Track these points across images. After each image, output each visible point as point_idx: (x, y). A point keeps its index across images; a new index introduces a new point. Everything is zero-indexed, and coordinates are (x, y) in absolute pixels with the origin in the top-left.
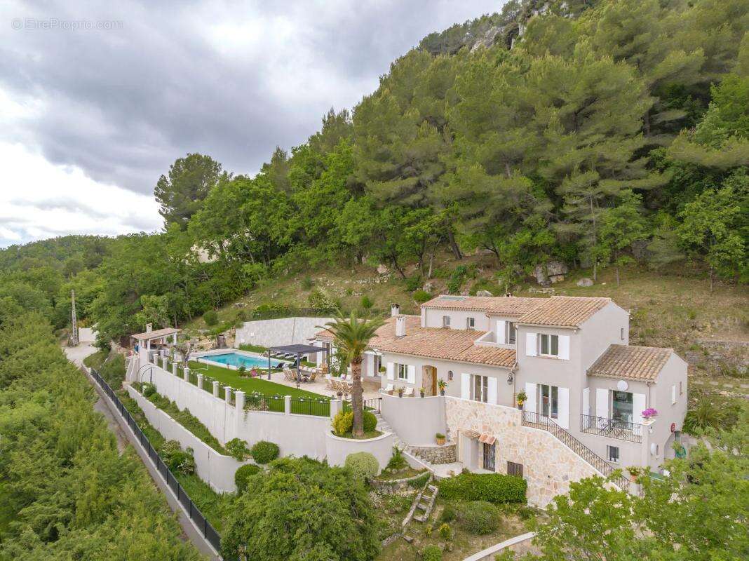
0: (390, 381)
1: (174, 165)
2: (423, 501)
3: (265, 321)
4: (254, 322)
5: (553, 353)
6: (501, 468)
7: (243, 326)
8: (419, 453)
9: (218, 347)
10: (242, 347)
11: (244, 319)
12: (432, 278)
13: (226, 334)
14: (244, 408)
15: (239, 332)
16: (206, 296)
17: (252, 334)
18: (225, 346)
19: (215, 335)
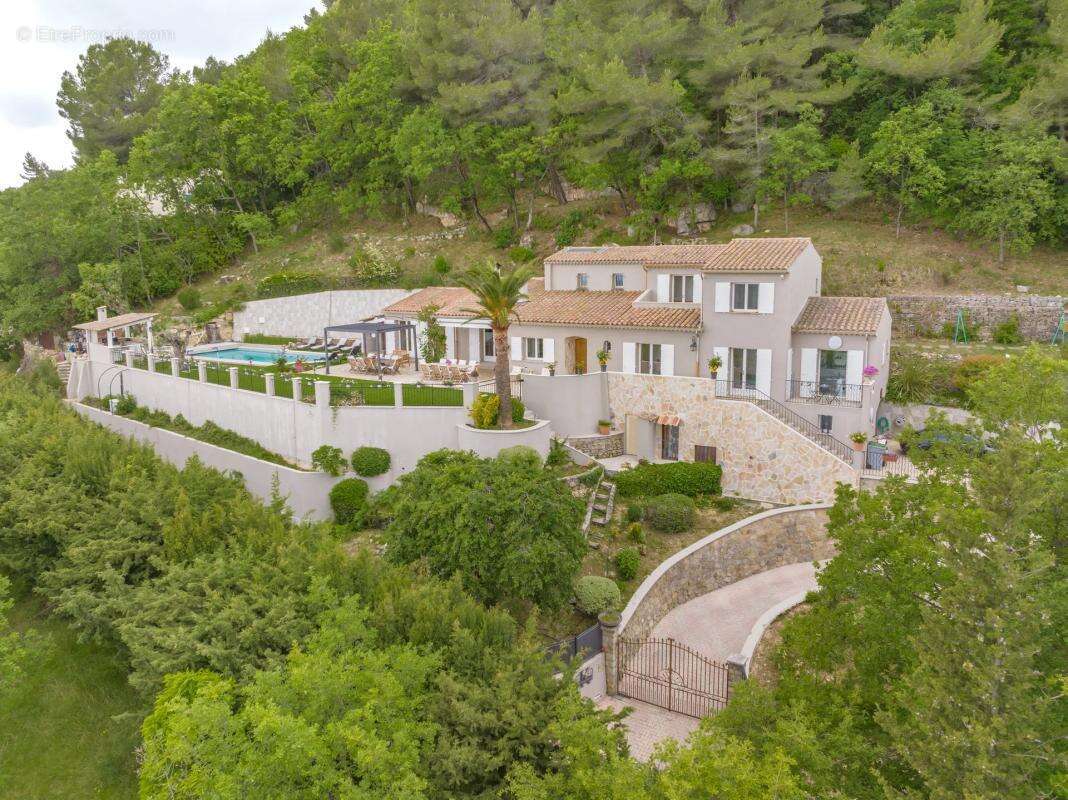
0: (516, 363)
1: (85, 54)
2: (598, 500)
3: (280, 300)
4: (262, 302)
5: (750, 307)
6: (686, 455)
7: (244, 307)
8: (582, 445)
9: (209, 340)
10: (248, 339)
11: (245, 298)
12: (531, 229)
13: (220, 321)
14: (331, 404)
15: (238, 318)
16: (172, 266)
17: (262, 320)
18: (219, 339)
19: (203, 324)
